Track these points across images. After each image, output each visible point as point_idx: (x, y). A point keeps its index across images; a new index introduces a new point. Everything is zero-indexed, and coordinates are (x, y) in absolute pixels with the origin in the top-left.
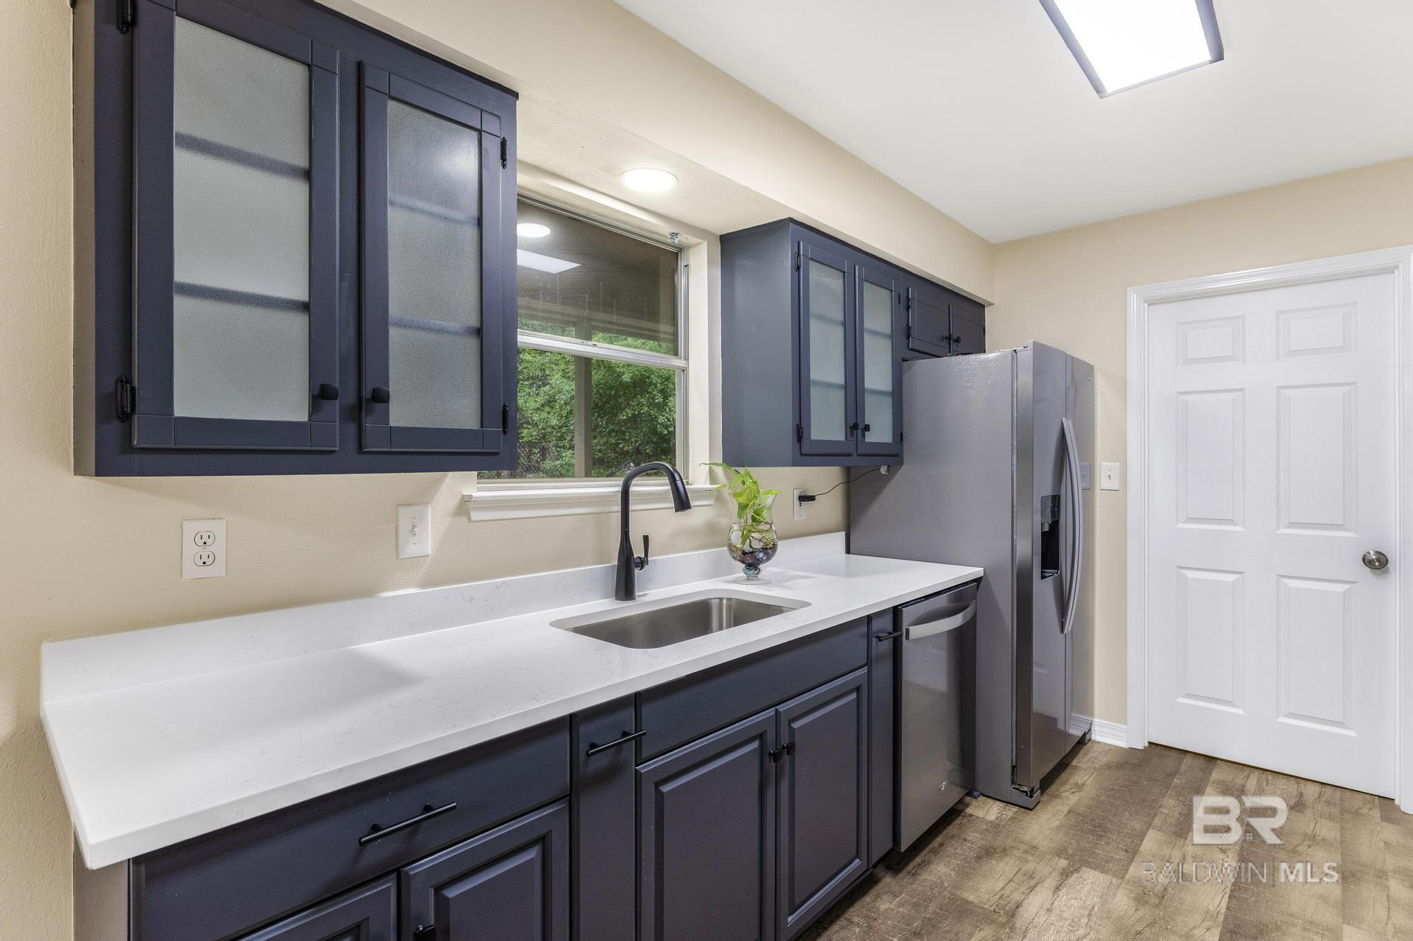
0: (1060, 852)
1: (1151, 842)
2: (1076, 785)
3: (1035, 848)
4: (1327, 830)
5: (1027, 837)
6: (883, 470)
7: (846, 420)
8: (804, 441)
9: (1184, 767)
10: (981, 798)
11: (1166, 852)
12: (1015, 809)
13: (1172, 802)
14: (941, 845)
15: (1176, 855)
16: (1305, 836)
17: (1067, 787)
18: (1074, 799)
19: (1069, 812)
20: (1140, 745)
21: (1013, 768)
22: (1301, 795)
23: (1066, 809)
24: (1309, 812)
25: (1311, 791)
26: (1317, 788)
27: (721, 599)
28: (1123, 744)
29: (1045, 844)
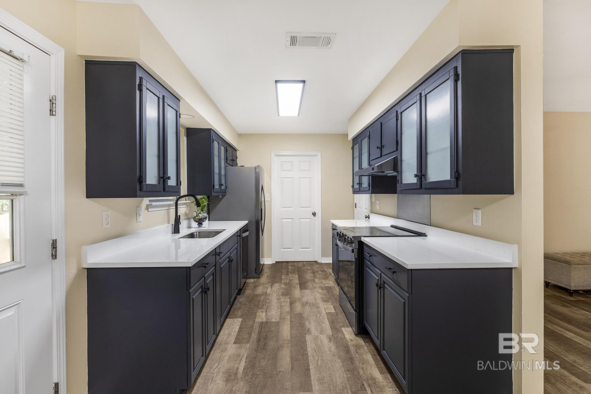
0: (269, 283)
1: (283, 277)
2: (266, 272)
3: (264, 283)
4: (309, 268)
5: (262, 282)
6: (220, 197)
7: (219, 183)
8: (214, 188)
9: (283, 264)
10: (248, 279)
11: (287, 277)
12: (256, 279)
13: (284, 270)
14: (245, 288)
15: (288, 277)
16: (306, 270)
17: (264, 273)
18: (267, 274)
19: (267, 276)
20: (274, 262)
21: (255, 269)
22: (304, 264)
23: (266, 276)
24: (306, 266)
25: (305, 263)
26: (306, 262)
27: (197, 232)
28: (271, 263)
29: (265, 282)
